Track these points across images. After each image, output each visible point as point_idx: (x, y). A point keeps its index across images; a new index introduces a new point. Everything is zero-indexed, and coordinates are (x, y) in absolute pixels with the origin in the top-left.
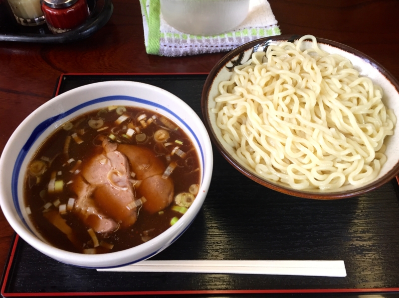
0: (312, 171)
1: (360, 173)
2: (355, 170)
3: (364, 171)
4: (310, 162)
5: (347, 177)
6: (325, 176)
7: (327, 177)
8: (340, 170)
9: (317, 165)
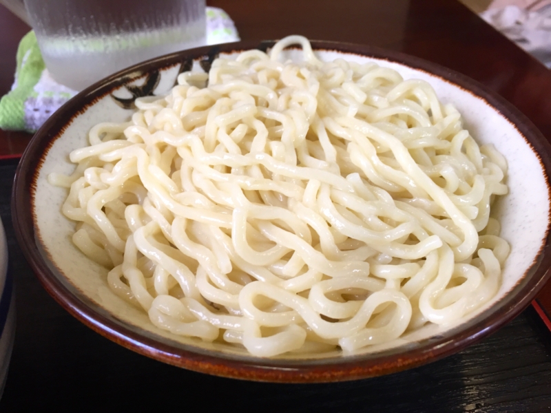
0: (312, 294)
1: (449, 286)
2: (432, 280)
3: (457, 281)
4: (305, 268)
5: (415, 303)
6: (351, 304)
7: (358, 309)
8: (392, 284)
9: (325, 277)
